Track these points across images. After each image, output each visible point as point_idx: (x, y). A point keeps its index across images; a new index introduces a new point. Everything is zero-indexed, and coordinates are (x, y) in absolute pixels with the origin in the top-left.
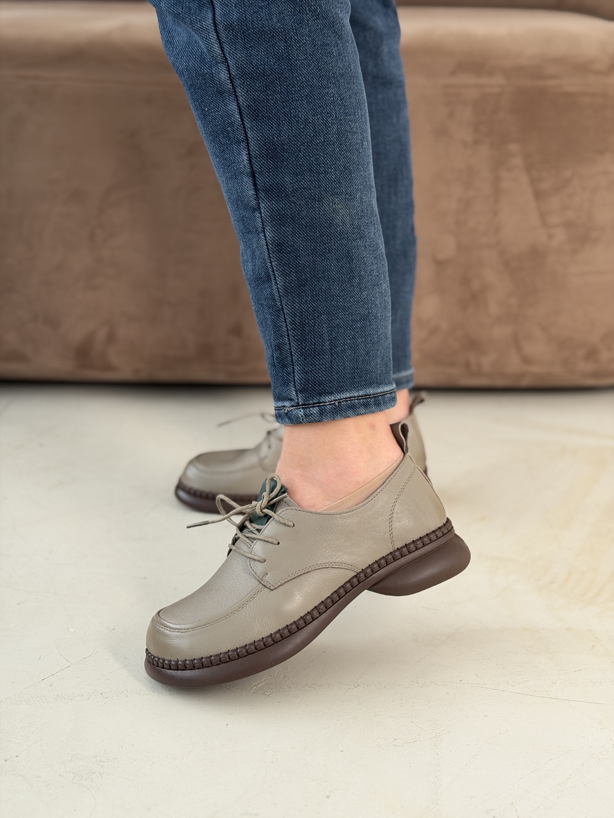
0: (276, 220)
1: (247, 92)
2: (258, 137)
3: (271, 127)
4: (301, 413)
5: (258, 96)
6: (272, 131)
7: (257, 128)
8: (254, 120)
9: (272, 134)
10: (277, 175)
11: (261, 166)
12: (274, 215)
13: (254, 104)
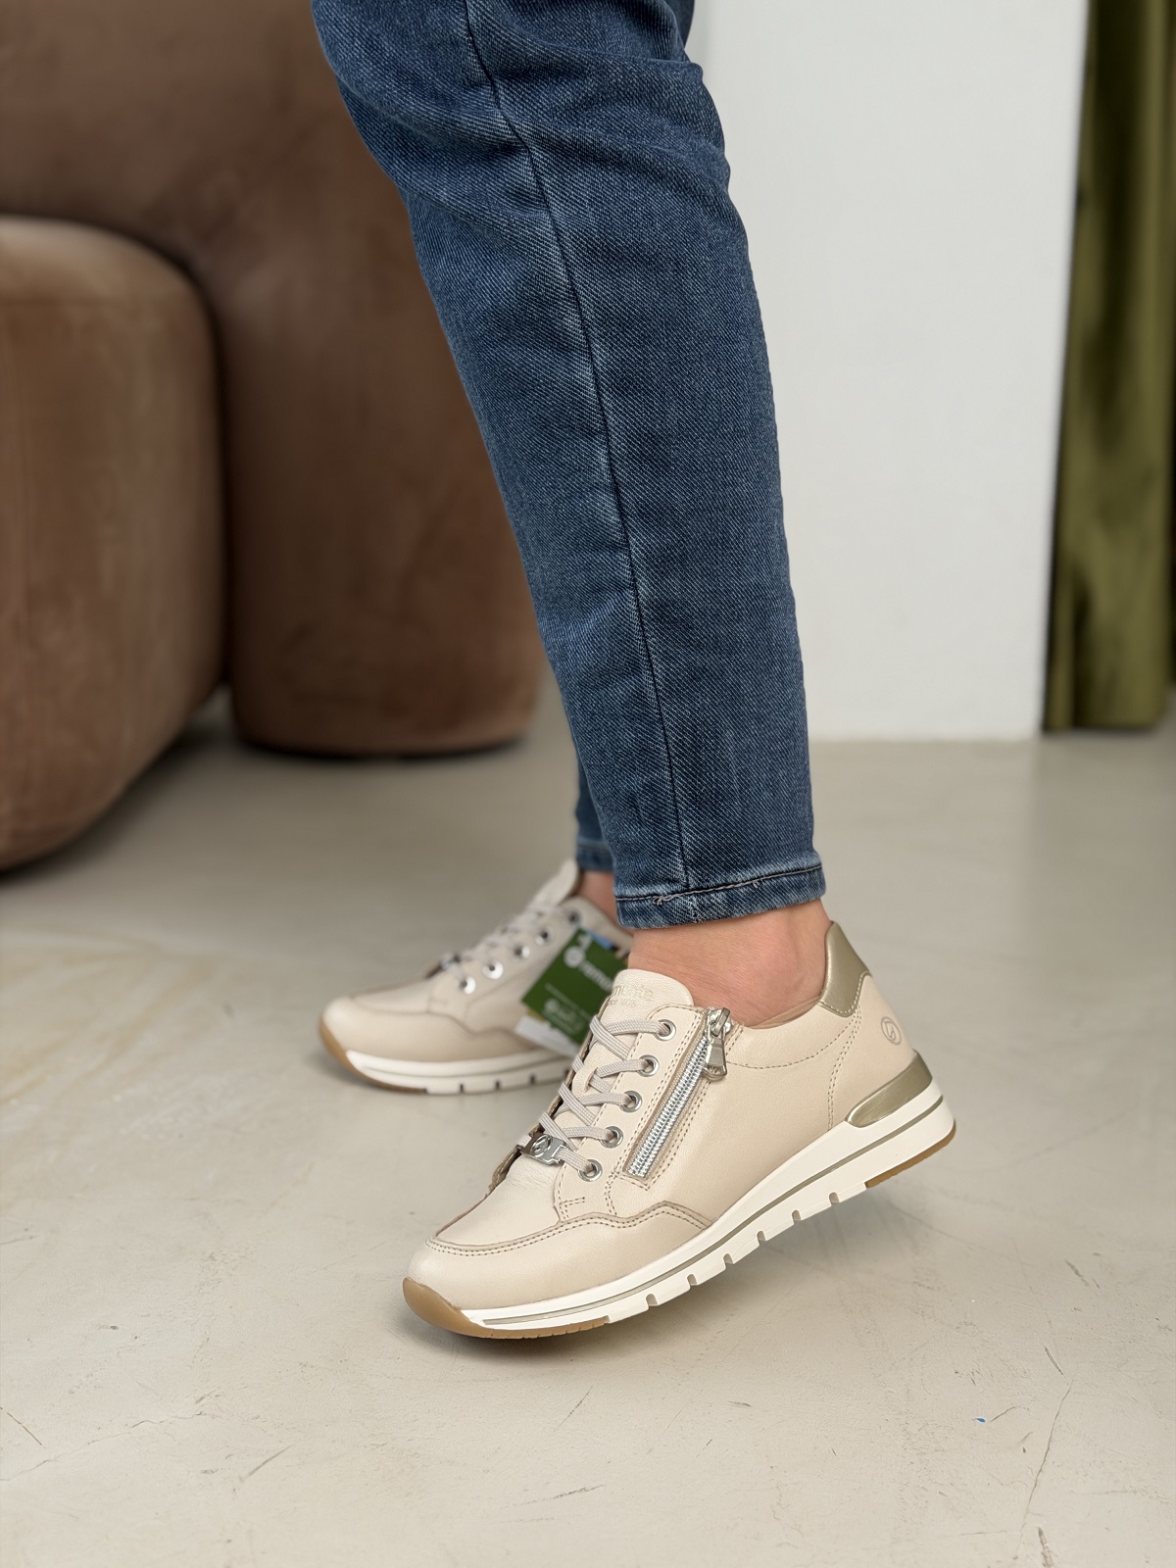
0: (656, 566)
1: (610, 348)
2: (627, 423)
3: (650, 407)
4: (692, 902)
5: (630, 355)
6: (651, 413)
7: (625, 410)
8: (620, 396)
9: (651, 418)
10: (659, 489)
11: (629, 473)
12: (653, 556)
13: (622, 369)
